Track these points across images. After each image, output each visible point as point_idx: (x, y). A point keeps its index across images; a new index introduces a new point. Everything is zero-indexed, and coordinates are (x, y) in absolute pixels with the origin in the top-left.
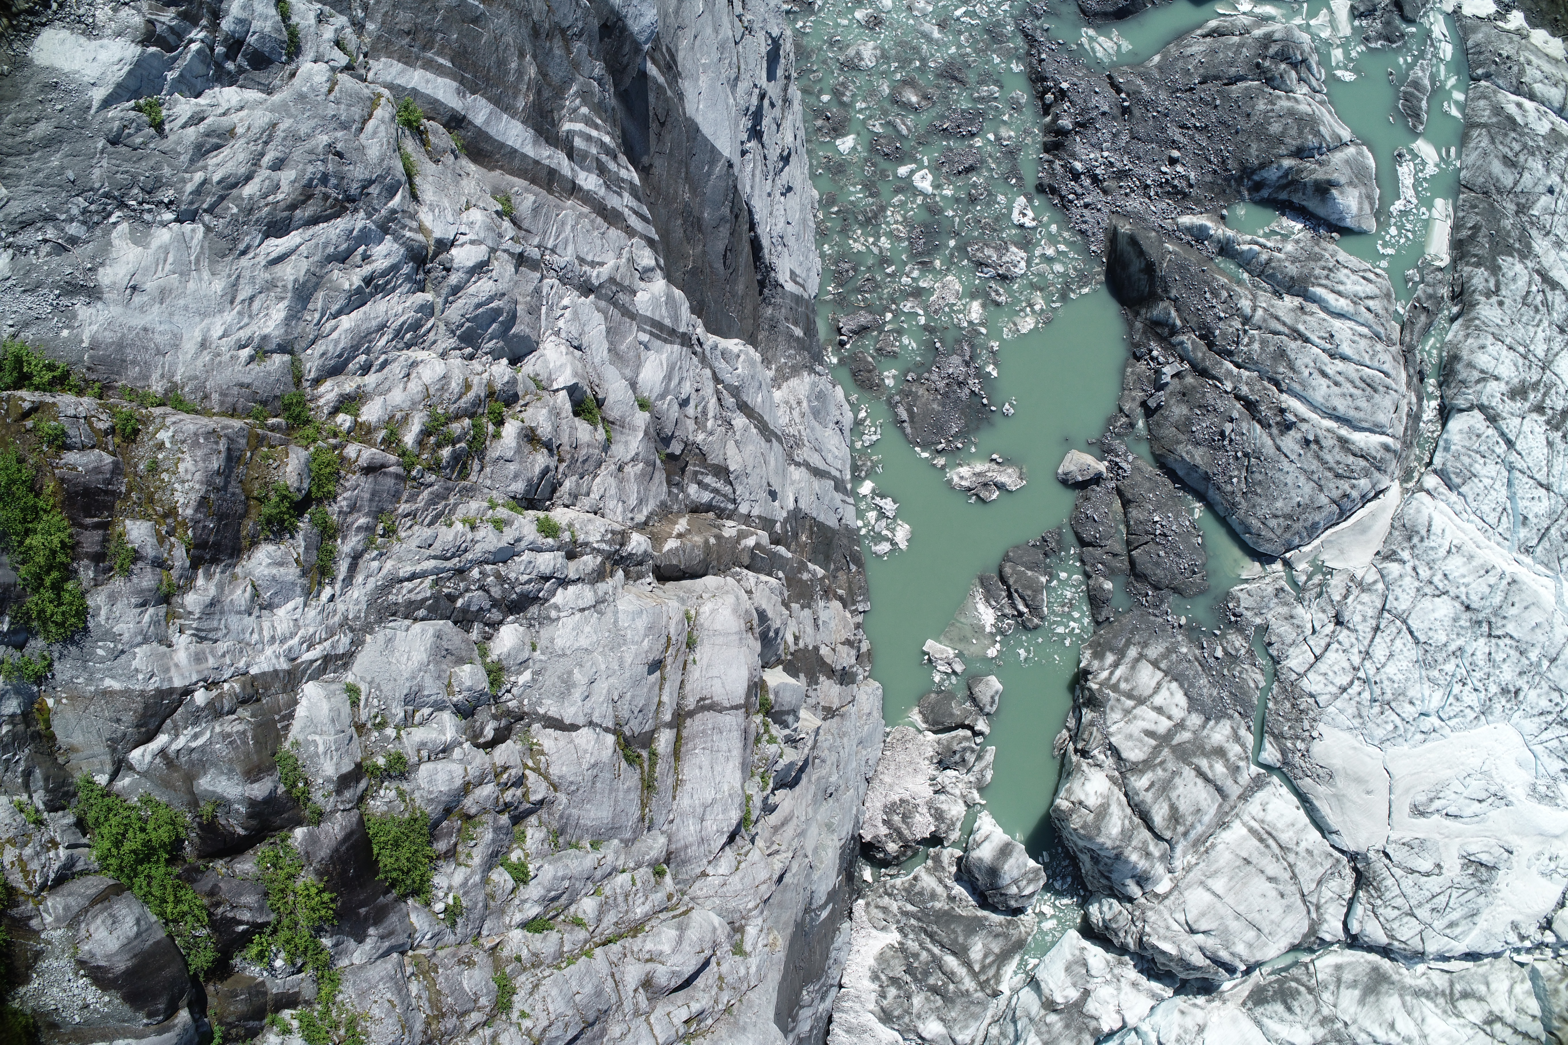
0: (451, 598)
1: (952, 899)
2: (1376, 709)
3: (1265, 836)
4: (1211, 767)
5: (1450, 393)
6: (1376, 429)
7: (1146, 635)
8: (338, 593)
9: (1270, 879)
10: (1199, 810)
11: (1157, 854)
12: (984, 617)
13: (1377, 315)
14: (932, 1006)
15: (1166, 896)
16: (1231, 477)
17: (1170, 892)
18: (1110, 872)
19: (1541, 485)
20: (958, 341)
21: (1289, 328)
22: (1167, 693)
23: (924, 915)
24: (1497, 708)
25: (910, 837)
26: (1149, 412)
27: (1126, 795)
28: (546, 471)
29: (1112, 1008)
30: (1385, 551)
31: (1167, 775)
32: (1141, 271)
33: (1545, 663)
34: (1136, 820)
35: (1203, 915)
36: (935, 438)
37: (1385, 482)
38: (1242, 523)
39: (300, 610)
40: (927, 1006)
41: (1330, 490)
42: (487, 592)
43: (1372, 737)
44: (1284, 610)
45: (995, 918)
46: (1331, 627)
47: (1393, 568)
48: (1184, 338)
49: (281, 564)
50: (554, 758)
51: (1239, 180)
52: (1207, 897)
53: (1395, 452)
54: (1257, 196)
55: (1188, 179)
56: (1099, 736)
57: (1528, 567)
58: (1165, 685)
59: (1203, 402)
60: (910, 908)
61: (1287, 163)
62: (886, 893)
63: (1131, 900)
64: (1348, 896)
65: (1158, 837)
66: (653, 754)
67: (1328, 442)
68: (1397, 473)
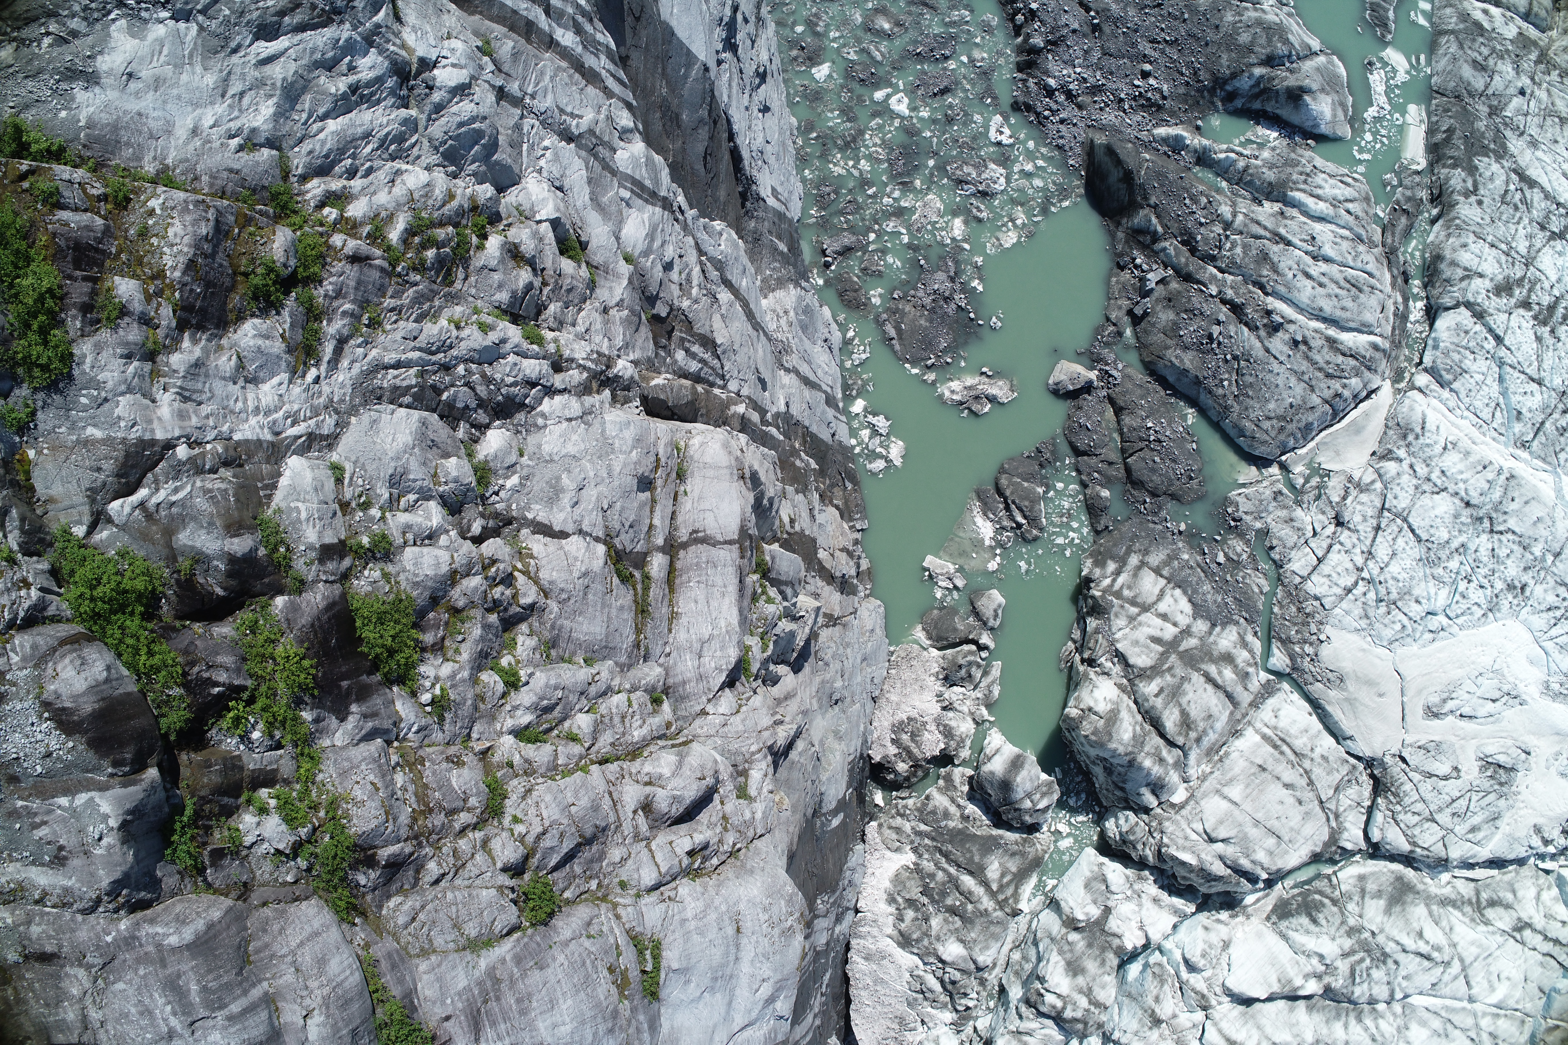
0: (437, 391)
1: (965, 818)
2: (1383, 609)
3: (1279, 743)
4: (1220, 673)
5: (1435, 292)
6: (1364, 328)
7: (1146, 542)
8: (323, 375)
9: (1287, 786)
10: (1210, 716)
11: (1170, 760)
12: (983, 530)
13: (1357, 217)
14: (951, 927)
15: (1182, 806)
16: (1222, 381)
17: (1187, 802)
18: (1124, 782)
19: (1533, 380)
20: (942, 258)
21: (1270, 231)
22: (1171, 600)
23: (938, 834)
24: (1505, 604)
25: (920, 756)
26: (1136, 320)
27: (1136, 702)
28: (529, 287)
29: (1134, 925)
30: (1380, 451)
31: (1176, 680)
32: (1120, 180)
33: (1550, 558)
34: (1148, 727)
35: (1221, 822)
36: (924, 354)
37: (1376, 382)
38: (1235, 426)
39: (285, 386)
40: (946, 927)
41: (1322, 390)
42: (473, 389)
43: (1380, 638)
44: (1284, 513)
45: (1011, 836)
46: (1331, 528)
47: (1391, 467)
48: (1166, 244)
49: (267, 337)
50: (544, 562)
51: (1212, 91)
52: (1224, 805)
53: (1384, 351)
54: (1231, 107)
55: (1160, 91)
56: (1105, 643)
57: (1526, 461)
58: (1168, 592)
59: (1188, 306)
60: (923, 827)
61: (1258, 71)
62: (898, 814)
63: (1147, 810)
64: (1367, 803)
65: (1171, 744)
66: (647, 577)
67: (1317, 343)
68: (1387, 372)
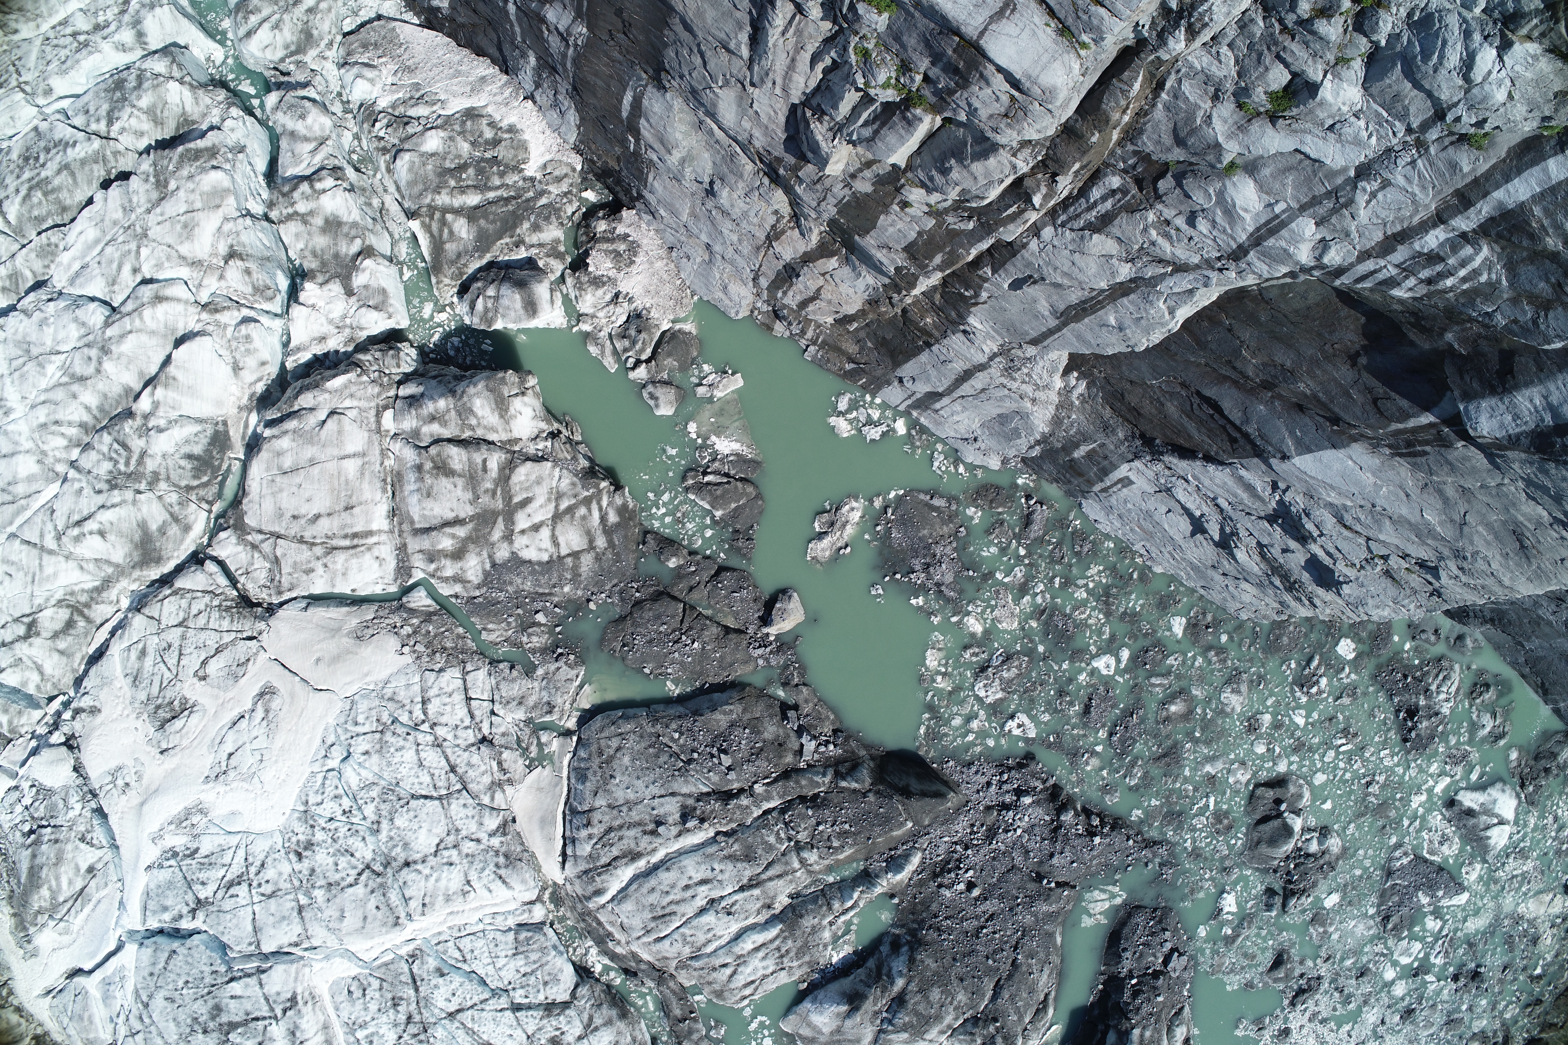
1: (520, 242)
2: (386, 718)
3: (356, 542)
4: (453, 536)
5: (598, 989)
6: (622, 895)
7: (605, 566)
9: (317, 517)
10: (429, 495)
11: (426, 429)
12: (726, 443)
13: (714, 969)
14: (451, 157)
15: (379, 415)
16: (681, 734)
17: (379, 423)
18: (440, 382)
19: (459, 1011)
20: (961, 592)
21: (765, 881)
22: (544, 546)
23: (528, 206)
24: (300, 829)
25: (598, 247)
26: (786, 707)
27: (494, 443)
29: (321, 304)
30: (511, 828)
31: (481, 491)
32: (908, 785)
33: (304, 901)
34: (467, 434)
35: (340, 432)
36: (899, 512)
37: (571, 870)
38: (635, 716)
40: (454, 151)
41: (603, 814)
43: (364, 697)
44: (531, 701)
45: (474, 266)
46: (486, 731)
47: (492, 823)
48: (827, 780)
51: (913, 933)
52: (350, 449)
53: (588, 898)
54: (887, 940)
55: (948, 888)
56: (561, 456)
57: (399, 947)
58: (552, 550)
59: (763, 756)
60: (544, 201)
61: (900, 983)
62: (570, 192)
63: (400, 383)
64: (242, 582)
65: (437, 441)
67: (645, 843)
68: (568, 886)
